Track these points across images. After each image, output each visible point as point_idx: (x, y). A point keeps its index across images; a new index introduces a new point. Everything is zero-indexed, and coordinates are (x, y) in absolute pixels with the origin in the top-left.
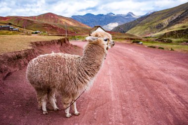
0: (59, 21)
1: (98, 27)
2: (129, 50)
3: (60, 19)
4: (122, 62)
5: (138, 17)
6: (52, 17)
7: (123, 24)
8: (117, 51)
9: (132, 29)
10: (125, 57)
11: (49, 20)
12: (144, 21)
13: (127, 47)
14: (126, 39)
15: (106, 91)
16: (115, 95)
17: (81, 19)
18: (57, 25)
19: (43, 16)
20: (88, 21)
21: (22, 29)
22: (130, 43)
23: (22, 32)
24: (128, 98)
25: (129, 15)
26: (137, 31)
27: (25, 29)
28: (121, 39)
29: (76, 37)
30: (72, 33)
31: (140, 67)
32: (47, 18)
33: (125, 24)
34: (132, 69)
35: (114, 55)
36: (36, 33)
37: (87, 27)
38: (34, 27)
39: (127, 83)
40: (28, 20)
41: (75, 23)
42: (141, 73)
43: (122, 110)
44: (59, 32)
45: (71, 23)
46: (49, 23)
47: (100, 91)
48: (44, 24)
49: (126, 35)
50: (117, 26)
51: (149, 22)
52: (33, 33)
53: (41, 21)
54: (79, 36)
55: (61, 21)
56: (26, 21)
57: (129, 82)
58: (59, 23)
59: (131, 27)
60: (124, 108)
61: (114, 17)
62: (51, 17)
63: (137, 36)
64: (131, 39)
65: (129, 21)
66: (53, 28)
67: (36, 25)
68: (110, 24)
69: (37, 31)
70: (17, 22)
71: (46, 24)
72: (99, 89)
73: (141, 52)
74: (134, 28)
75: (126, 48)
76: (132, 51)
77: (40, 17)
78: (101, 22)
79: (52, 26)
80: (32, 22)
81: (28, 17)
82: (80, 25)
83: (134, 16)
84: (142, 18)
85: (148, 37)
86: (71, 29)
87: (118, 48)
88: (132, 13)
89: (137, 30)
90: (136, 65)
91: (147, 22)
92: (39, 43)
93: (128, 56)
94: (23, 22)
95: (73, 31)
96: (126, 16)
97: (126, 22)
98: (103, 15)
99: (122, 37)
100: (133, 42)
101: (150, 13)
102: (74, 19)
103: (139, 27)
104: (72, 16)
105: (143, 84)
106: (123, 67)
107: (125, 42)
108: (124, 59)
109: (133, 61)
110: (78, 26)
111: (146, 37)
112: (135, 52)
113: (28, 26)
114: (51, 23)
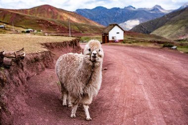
0: (59, 16)
1: (114, 25)
2: (160, 56)
3: (60, 14)
4: (153, 70)
5: (168, 12)
6: (50, 10)
7: (146, 21)
8: (143, 57)
9: (160, 29)
10: (157, 65)
11: (46, 15)
12: (178, 17)
13: (156, 52)
14: (151, 42)
15: (141, 100)
16: (153, 104)
17: (88, 14)
18: (56, 21)
19: (38, 9)
20: (98, 17)
21: (9, 26)
22: (159, 47)
23: (10, 30)
24: (169, 108)
25: (156, 9)
26: (166, 32)
27: (13, 27)
28: (144, 41)
29: (83, 38)
30: (76, 32)
31: (177, 77)
32: (43, 12)
33: (150, 22)
34: (168, 79)
35: (140, 62)
36: (28, 32)
37: (97, 25)
38: (25, 24)
39: (165, 93)
40: (18, 14)
41: (80, 19)
42: (179, 83)
43: (164, 118)
44: (59, 31)
45: (74, 20)
46: (46, 19)
47: (134, 100)
48: (39, 20)
49: (151, 36)
50: (138, 24)
51: (183, 19)
52: (23, 32)
53: (34, 15)
54: (86, 37)
55: (61, 17)
56: (14, 16)
57: (166, 92)
58: (59, 18)
59: (157, 26)
60: (166, 116)
61: (134, 11)
62: (48, 10)
63: (167, 38)
64: (159, 43)
65: (155, 18)
66: (51, 25)
67: (27, 21)
68: (129, 21)
69: (29, 30)
70: (2, 16)
71: (42, 20)
72: (133, 98)
73: (177, 59)
74: (163, 27)
75: (155, 54)
76: (164, 58)
77: (33, 10)
78: (116, 18)
79: (49, 23)
80: (22, 17)
81: (16, 10)
82: (88, 22)
83: (162, 11)
84: (174, 13)
85: (182, 40)
86: (76, 28)
87: (144, 54)
88: (160, 7)
89: (166, 30)
90: (172, 74)
91: (180, 20)
92: (49, 45)
93: (159, 64)
94: (10, 17)
95: (78, 30)
96: (152, 11)
97: (151, 18)
98: (119, 8)
99: (146, 39)
100: (164, 46)
101: (185, 6)
102: (79, 13)
103: (170, 26)
104: (77, 10)
105: (184, 94)
106: (156, 76)
107: (151, 45)
108: (155, 66)
109: (168, 69)
110: (84, 23)
111: (179, 41)
112: (168, 59)
113: (17, 22)
114: (48, 18)
